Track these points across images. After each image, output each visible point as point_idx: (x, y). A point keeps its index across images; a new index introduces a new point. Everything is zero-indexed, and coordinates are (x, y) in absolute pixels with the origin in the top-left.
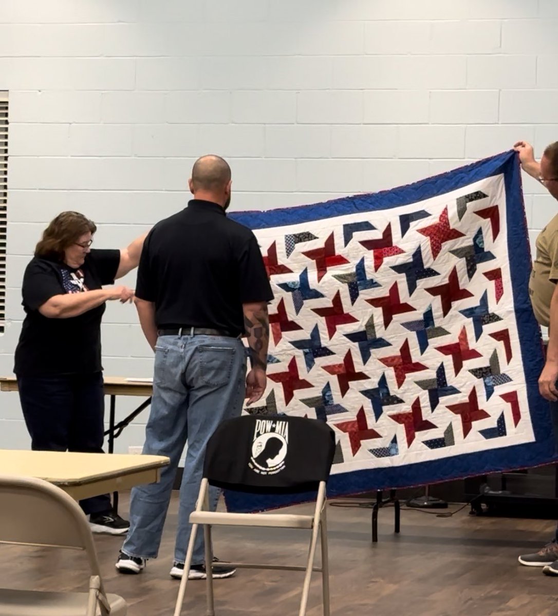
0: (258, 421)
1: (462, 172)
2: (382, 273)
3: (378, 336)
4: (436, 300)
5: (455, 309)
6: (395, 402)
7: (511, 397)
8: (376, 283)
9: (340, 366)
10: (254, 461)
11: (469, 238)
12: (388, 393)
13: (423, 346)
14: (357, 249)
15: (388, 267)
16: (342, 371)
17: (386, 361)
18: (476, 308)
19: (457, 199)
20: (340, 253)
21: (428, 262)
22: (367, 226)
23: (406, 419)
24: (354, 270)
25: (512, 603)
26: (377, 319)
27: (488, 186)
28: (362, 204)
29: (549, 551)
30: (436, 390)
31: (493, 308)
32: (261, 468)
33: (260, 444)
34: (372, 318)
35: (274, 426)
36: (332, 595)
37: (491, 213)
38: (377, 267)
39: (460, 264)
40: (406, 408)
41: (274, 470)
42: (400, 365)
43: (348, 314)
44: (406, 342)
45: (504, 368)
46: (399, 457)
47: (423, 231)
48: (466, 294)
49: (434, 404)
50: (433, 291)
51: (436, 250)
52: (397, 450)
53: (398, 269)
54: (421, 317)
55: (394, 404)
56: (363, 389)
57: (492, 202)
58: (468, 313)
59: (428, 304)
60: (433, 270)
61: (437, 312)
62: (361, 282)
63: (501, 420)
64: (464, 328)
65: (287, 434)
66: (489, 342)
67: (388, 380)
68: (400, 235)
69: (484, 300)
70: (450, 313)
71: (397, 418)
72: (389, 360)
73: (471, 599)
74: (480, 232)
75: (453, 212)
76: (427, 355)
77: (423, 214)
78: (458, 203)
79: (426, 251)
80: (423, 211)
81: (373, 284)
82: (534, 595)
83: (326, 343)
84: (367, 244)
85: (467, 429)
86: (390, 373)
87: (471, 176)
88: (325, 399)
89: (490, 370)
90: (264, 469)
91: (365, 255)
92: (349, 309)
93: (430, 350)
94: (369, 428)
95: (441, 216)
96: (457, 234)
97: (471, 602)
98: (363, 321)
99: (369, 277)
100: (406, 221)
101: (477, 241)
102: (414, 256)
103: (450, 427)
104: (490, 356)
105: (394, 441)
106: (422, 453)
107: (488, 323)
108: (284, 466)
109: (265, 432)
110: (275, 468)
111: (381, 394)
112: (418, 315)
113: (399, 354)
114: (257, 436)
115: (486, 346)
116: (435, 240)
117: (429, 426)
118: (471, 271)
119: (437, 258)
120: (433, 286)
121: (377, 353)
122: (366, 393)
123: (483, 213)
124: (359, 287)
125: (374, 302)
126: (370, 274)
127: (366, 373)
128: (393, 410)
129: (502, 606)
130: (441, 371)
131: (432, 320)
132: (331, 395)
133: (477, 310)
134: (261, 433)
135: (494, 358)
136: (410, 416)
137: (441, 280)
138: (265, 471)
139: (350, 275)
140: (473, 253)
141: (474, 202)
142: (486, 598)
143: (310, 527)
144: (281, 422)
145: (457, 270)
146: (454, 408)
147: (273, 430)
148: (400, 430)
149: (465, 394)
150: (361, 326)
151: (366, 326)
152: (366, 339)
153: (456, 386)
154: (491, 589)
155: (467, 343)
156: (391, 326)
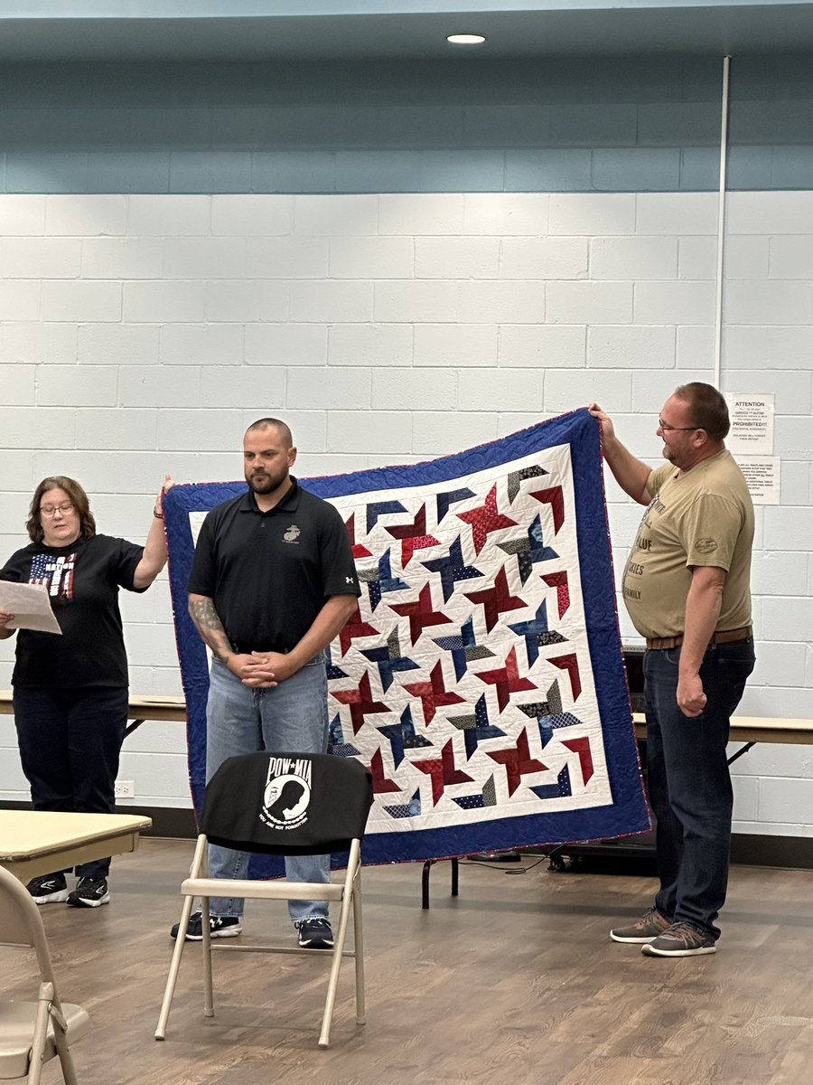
0: (272, 759)
1: (516, 439)
2: (411, 570)
3: (403, 655)
4: (478, 610)
5: (503, 623)
6: (421, 744)
7: (580, 746)
8: (403, 583)
9: (354, 692)
10: (266, 812)
11: (523, 528)
12: (413, 732)
13: (460, 671)
14: (382, 537)
15: (418, 562)
16: (356, 699)
17: (412, 689)
18: (530, 622)
19: (508, 475)
20: (361, 543)
21: (469, 558)
22: (396, 507)
23: (433, 767)
24: (376, 565)
25: (600, 996)
26: (403, 632)
27: (549, 460)
28: (394, 478)
29: (648, 923)
30: (474, 730)
31: (553, 624)
32: (275, 820)
33: (274, 790)
34: (396, 630)
35: (293, 766)
36: (367, 985)
37: (552, 496)
38: (404, 563)
39: (511, 563)
40: (434, 753)
41: (292, 824)
42: (429, 695)
43: (366, 624)
44: (439, 664)
45: (567, 705)
46: (421, 818)
47: (463, 517)
48: (517, 603)
49: (470, 749)
50: (474, 597)
51: (479, 544)
52: (419, 808)
53: (431, 566)
54: (458, 632)
55: (419, 747)
56: (381, 725)
57: (554, 482)
58: (519, 628)
59: (468, 615)
60: (475, 569)
61: (479, 625)
62: (385, 581)
63: (564, 776)
64: (513, 648)
65: (309, 777)
66: (549, 670)
67: (413, 715)
68: (436, 520)
69: (541, 612)
70: (495, 628)
71: (422, 766)
72: (416, 688)
73: (549, 989)
74: (537, 520)
75: (502, 493)
76: (464, 683)
77: (466, 494)
78: (509, 480)
79: (467, 543)
80: (466, 489)
81: (399, 585)
82: (630, 984)
83: (338, 661)
84: (395, 531)
85: (513, 785)
86: (417, 705)
87: (528, 443)
88: (333, 736)
89: (548, 707)
90: (279, 822)
91: (391, 546)
92: (368, 617)
93: (468, 676)
94: (386, 777)
95: (488, 497)
96: (507, 523)
97: (549, 993)
98: (385, 634)
99: (394, 575)
100: (444, 502)
101: (533, 533)
102: (451, 549)
103: (491, 781)
104: (548, 689)
105: (417, 796)
106: (453, 814)
107: (547, 644)
108: (306, 819)
109: (281, 774)
110: (294, 822)
111: (403, 734)
112: (453, 630)
113: (429, 679)
114: (271, 780)
115: (542, 674)
116: (479, 529)
117: (463, 778)
118: (525, 573)
119: (481, 554)
120: (474, 590)
121: (401, 678)
122: (384, 730)
123: (541, 496)
124: (382, 588)
125: (400, 609)
126: (396, 572)
127: (386, 704)
128: (418, 755)
129: (589, 1000)
130: (481, 705)
131: (473, 636)
132: (341, 731)
133: (531, 626)
134: (276, 775)
135: (554, 692)
136: (439, 764)
137: (485, 583)
138: (281, 825)
139: (371, 571)
140: (528, 548)
141: (530, 479)
142: (569, 988)
143: (340, 899)
144: (302, 761)
145: (506, 570)
146: (496, 756)
147: (291, 771)
148: (425, 782)
149: (513, 738)
150: (382, 640)
151: (389, 641)
152: (387, 658)
153: (500, 727)
154: (574, 977)
155: (516, 670)
156: (419, 642)
